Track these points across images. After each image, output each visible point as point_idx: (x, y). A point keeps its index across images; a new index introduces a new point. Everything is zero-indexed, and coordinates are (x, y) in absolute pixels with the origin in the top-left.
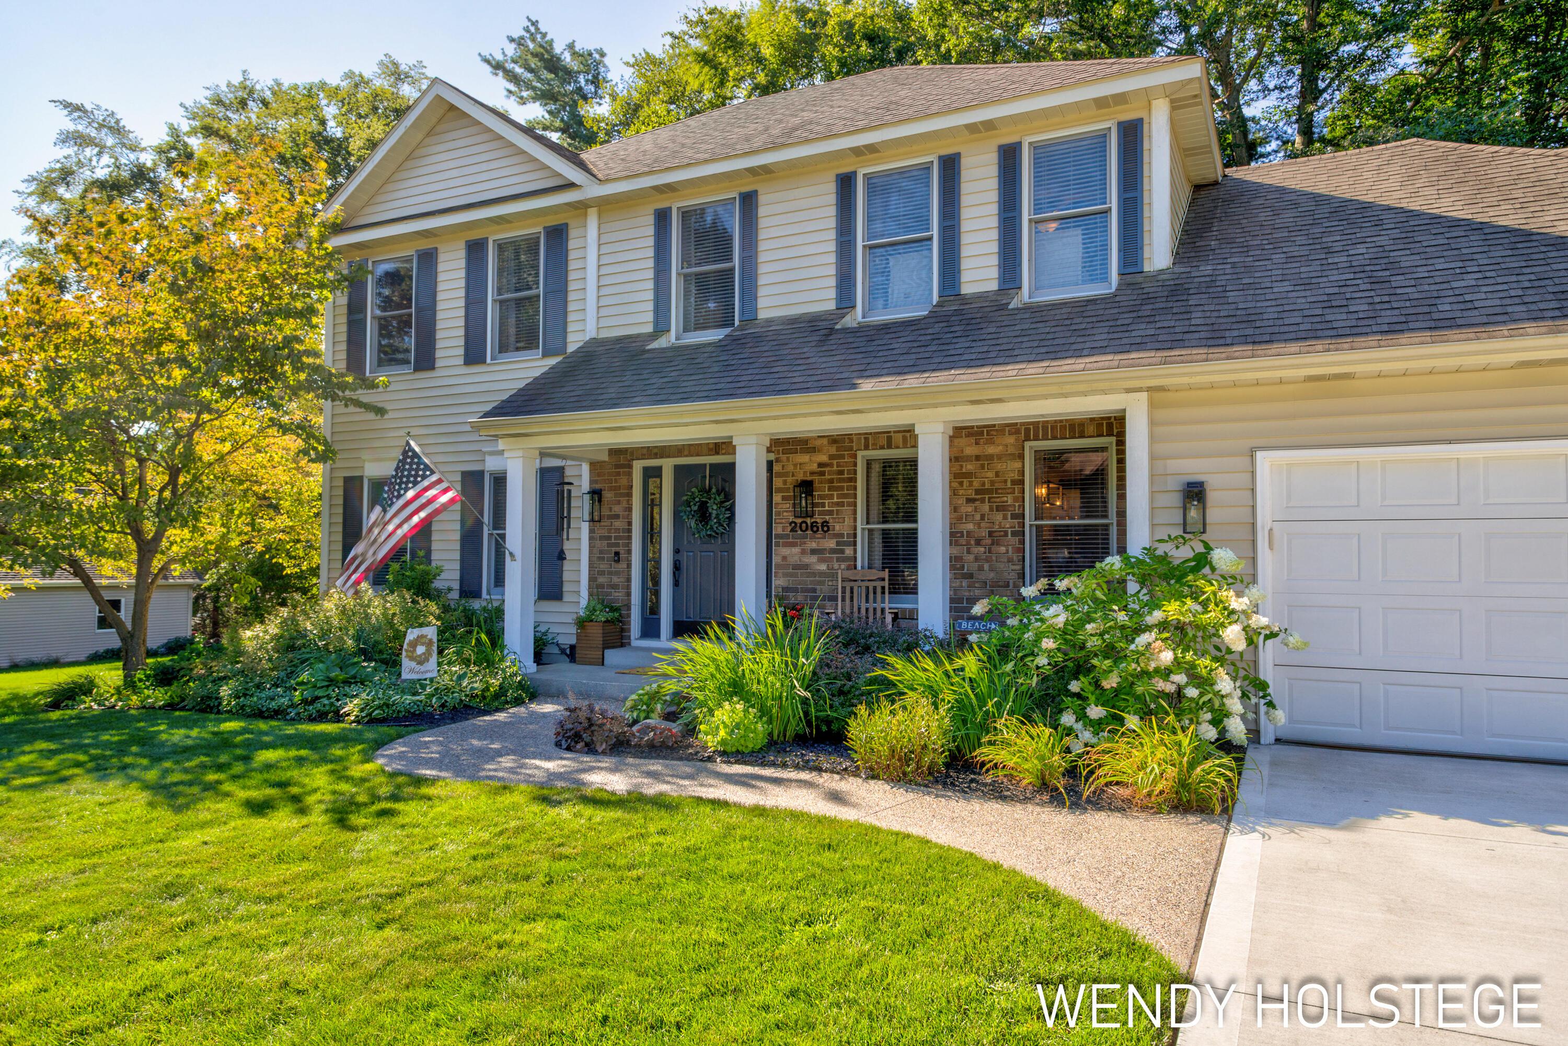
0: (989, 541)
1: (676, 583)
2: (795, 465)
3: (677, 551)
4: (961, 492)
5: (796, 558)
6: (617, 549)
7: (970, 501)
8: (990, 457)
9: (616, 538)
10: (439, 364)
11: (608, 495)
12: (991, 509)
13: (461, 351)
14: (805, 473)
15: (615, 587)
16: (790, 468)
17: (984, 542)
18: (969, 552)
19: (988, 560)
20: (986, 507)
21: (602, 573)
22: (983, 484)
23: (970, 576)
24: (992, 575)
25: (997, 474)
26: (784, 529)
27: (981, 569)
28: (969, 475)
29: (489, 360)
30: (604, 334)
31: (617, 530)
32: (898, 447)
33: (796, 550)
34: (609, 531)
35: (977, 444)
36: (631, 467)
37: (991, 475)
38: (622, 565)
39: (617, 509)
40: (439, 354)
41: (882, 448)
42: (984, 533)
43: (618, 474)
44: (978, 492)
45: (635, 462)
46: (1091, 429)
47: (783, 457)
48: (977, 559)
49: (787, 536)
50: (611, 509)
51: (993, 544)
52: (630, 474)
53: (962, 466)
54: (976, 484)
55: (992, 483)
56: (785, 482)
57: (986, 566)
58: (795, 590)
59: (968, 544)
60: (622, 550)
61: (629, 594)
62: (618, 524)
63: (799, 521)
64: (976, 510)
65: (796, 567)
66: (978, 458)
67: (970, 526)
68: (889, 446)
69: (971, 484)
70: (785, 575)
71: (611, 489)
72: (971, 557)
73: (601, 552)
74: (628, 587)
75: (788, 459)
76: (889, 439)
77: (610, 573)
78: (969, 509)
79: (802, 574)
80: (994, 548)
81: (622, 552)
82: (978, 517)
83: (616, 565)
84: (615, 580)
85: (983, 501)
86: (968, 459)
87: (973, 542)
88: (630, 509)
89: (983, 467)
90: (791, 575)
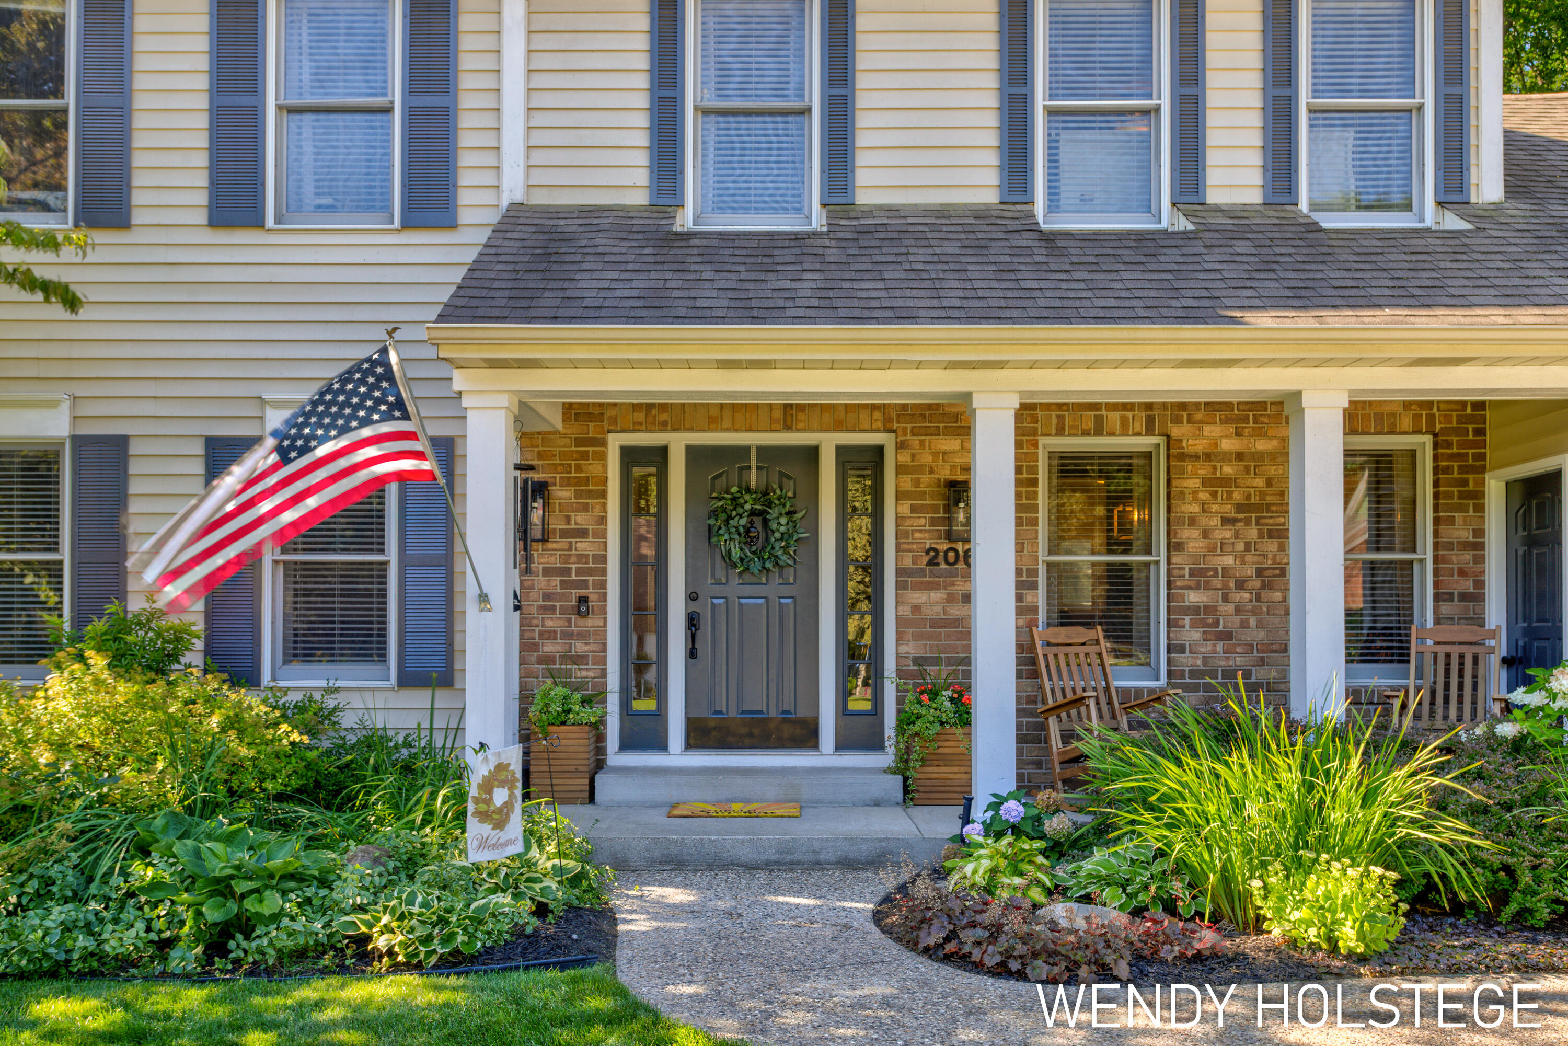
0: (1257, 583)
1: (692, 653)
2: (935, 454)
3: (692, 597)
4: (1214, 508)
5: (938, 609)
6: (583, 592)
7: (1226, 521)
8: (1259, 457)
9: (579, 572)
10: (137, 218)
11: (561, 494)
12: (1261, 536)
13: (202, 198)
14: (953, 467)
15: (579, 660)
16: (927, 459)
17: (1249, 585)
18: (1226, 599)
19: (1254, 612)
20: (1252, 533)
21: (550, 635)
22: (1248, 497)
23: (1227, 636)
24: (1262, 634)
25: (1269, 482)
26: (915, 560)
27: (1244, 625)
28: (1225, 482)
29: (270, 221)
30: (541, 199)
31: (582, 557)
32: (1112, 434)
33: (937, 595)
34: (566, 559)
35: (1238, 434)
36: (604, 443)
37: (1260, 482)
38: (592, 622)
39: (581, 520)
40: (137, 198)
41: (1086, 433)
42: (1250, 571)
43: (584, 456)
44: (1239, 508)
45: (611, 437)
46: (1406, 422)
47: (915, 441)
48: (1238, 610)
49: (922, 572)
50: (568, 520)
51: (1263, 588)
52: (603, 457)
53: (1215, 468)
54: (1237, 496)
55: (1262, 494)
56: (917, 483)
57: (1253, 621)
58: (936, 661)
59: (1225, 587)
60: (592, 593)
61: (604, 674)
62: (582, 546)
63: (943, 546)
64: (1237, 536)
65: (935, 623)
66: (1239, 456)
67: (1229, 560)
68: (1099, 432)
69: (1230, 495)
70: (917, 637)
71: (566, 483)
72: (1230, 608)
73: (547, 597)
74: (603, 661)
75: (922, 443)
76: (1099, 421)
77: (567, 635)
78: (1228, 534)
79: (948, 636)
80: (1265, 594)
81: (592, 597)
82: (1240, 546)
83: (581, 622)
84: (580, 647)
85: (1247, 522)
86: (1226, 457)
87: (1232, 585)
88: (603, 520)
89: (1247, 470)
90: (929, 637)
